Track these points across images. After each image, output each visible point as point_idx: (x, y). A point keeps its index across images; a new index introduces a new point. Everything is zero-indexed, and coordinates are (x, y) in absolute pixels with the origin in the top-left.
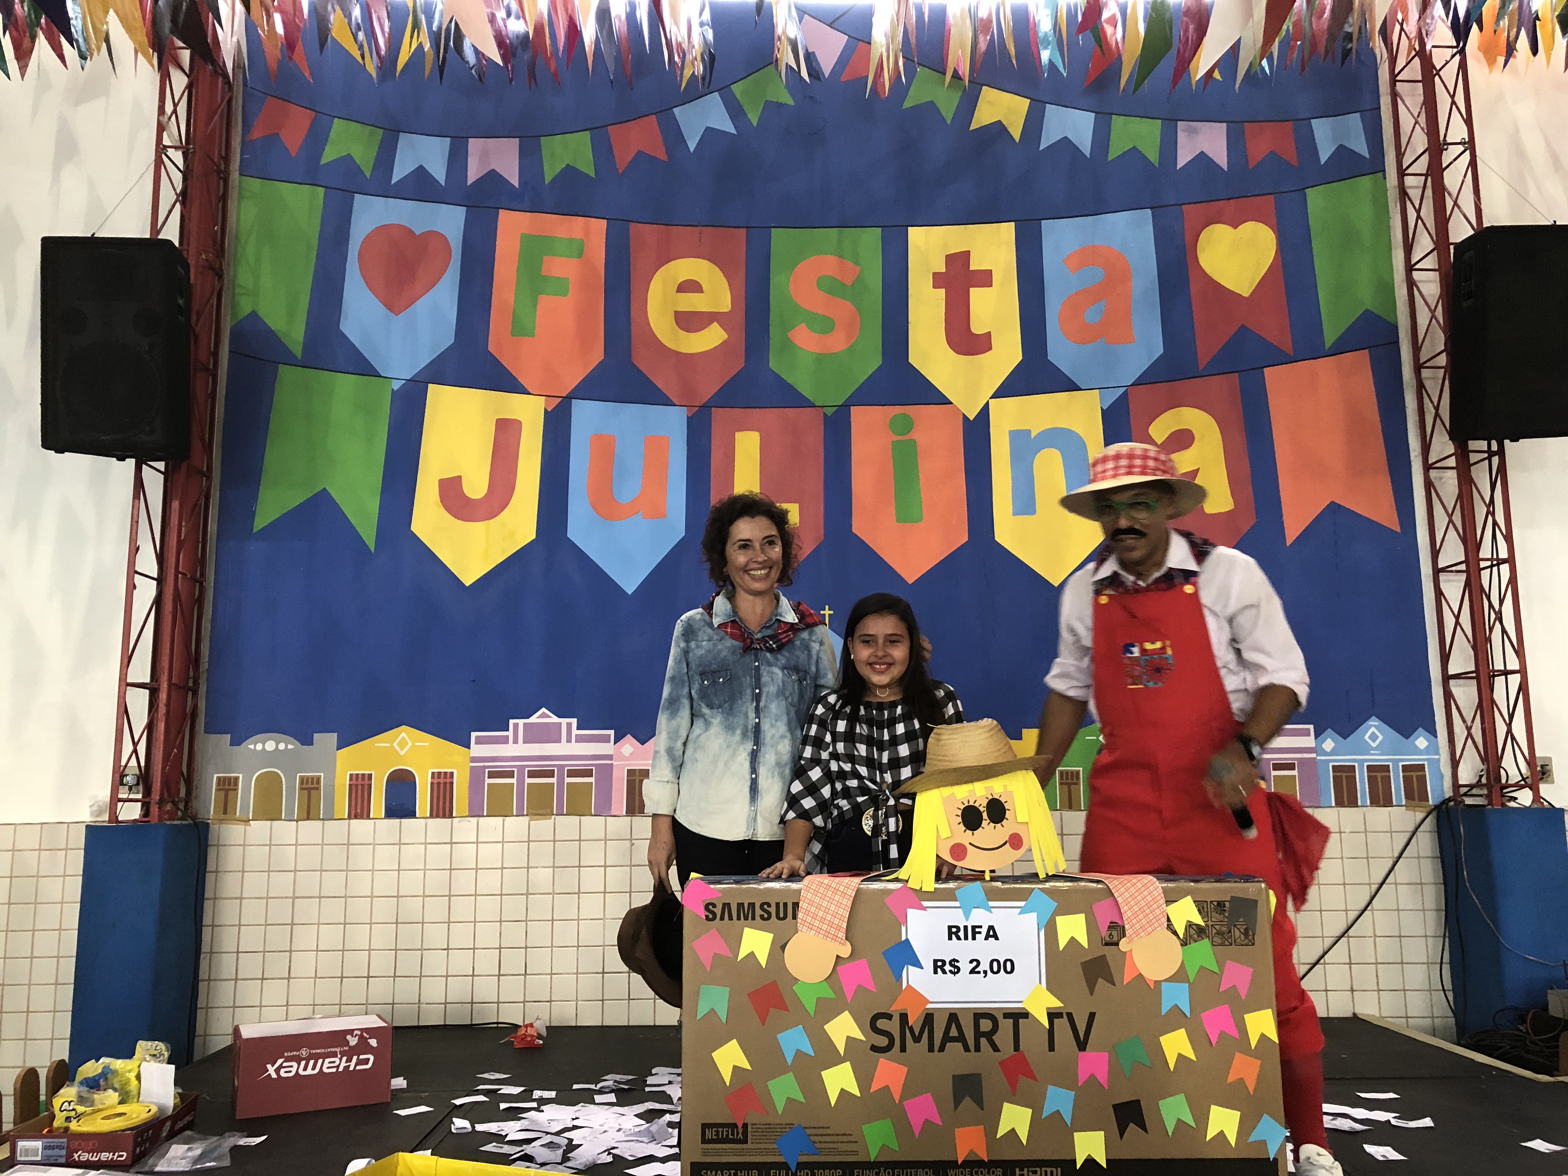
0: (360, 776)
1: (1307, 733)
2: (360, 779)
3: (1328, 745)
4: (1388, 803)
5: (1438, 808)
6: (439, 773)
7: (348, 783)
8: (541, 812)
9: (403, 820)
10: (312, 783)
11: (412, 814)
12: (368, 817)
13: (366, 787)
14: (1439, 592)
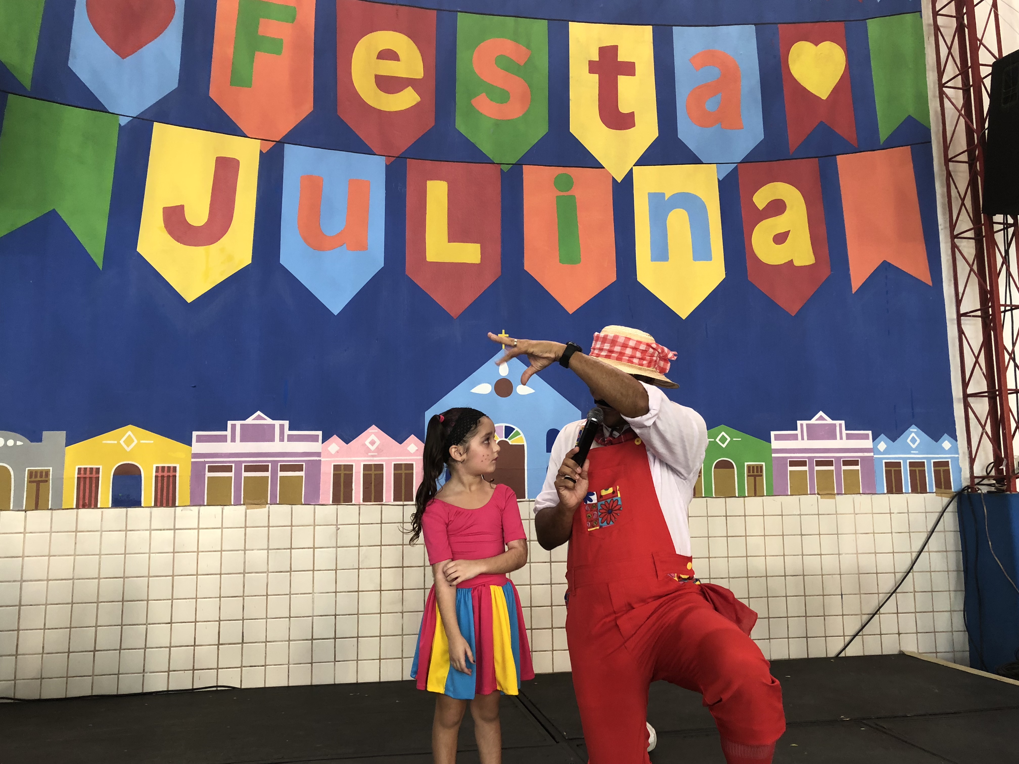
0: (88, 470)
1: (866, 437)
2: (88, 472)
3: (882, 446)
4: (923, 490)
5: (959, 494)
6: (163, 468)
7: (76, 476)
8: (256, 502)
9: (129, 509)
10: (41, 476)
11: (137, 503)
12: (96, 507)
13: (94, 482)
14: (961, 332)
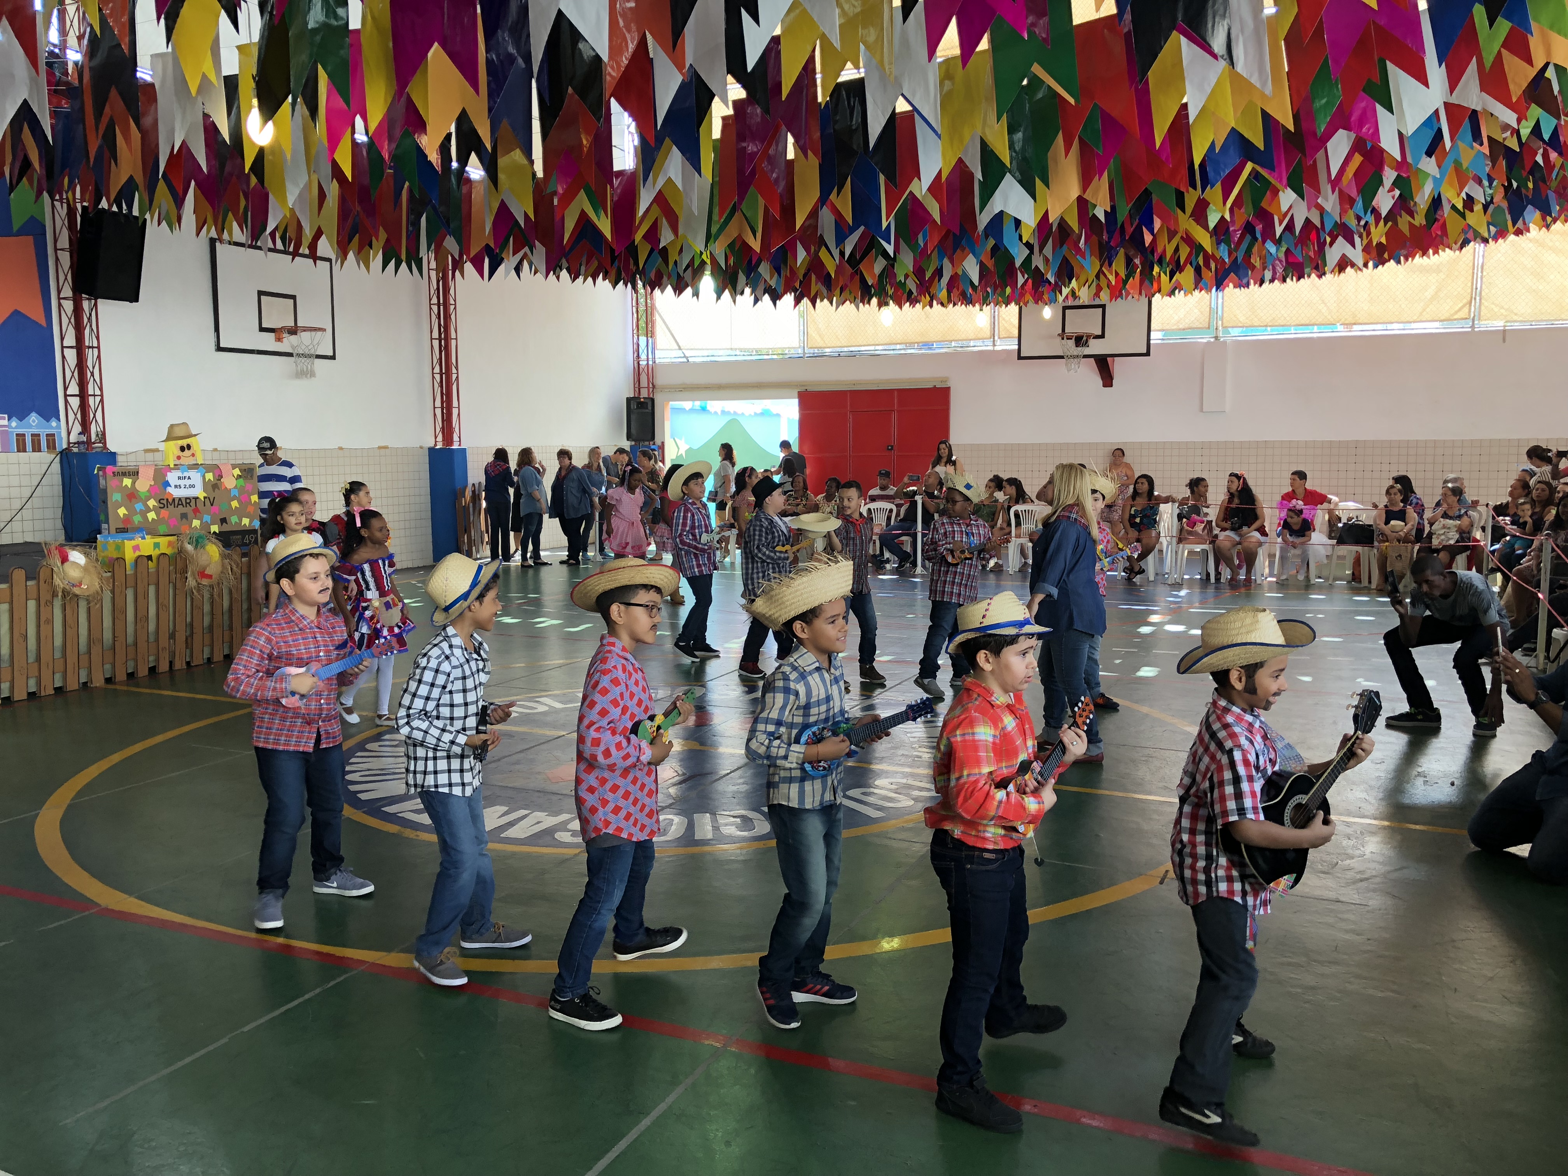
1: (4, 418)
3: (14, 424)
4: (40, 451)
5: (61, 453)
14: (63, 357)
